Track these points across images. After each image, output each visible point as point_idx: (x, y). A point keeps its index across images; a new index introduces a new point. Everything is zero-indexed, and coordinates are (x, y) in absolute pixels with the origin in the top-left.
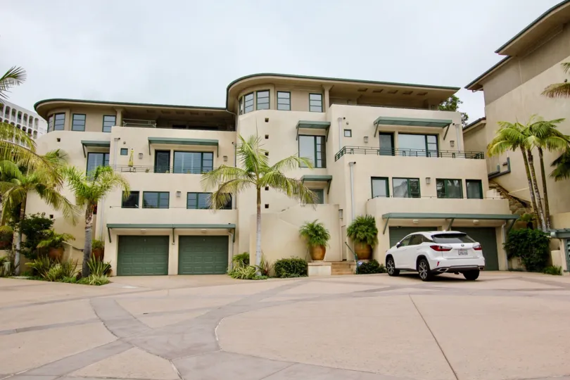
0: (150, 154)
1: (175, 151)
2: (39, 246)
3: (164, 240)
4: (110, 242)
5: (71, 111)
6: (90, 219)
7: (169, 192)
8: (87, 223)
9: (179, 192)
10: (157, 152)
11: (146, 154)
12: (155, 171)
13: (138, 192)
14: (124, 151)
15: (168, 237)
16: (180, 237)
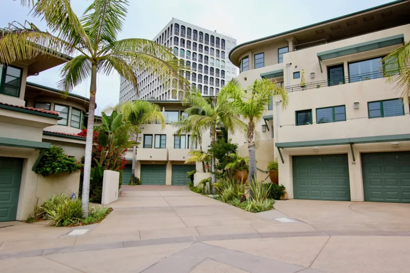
0: (322, 72)
1: (349, 63)
2: (227, 167)
3: (342, 159)
4: (283, 163)
5: (252, 53)
6: (252, 137)
7: (344, 105)
8: (249, 142)
9: (356, 103)
10: (329, 68)
11: (317, 72)
12: (329, 85)
13: (310, 111)
14: (296, 74)
15: (346, 155)
16: (363, 155)
